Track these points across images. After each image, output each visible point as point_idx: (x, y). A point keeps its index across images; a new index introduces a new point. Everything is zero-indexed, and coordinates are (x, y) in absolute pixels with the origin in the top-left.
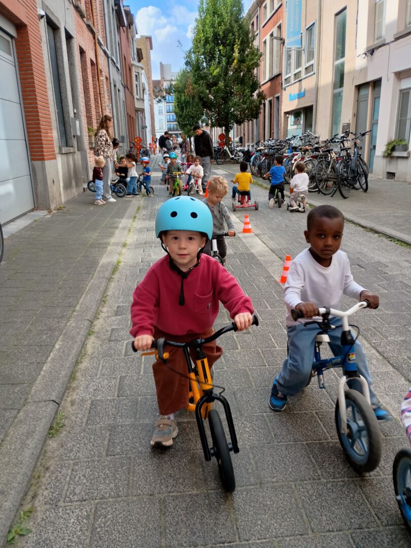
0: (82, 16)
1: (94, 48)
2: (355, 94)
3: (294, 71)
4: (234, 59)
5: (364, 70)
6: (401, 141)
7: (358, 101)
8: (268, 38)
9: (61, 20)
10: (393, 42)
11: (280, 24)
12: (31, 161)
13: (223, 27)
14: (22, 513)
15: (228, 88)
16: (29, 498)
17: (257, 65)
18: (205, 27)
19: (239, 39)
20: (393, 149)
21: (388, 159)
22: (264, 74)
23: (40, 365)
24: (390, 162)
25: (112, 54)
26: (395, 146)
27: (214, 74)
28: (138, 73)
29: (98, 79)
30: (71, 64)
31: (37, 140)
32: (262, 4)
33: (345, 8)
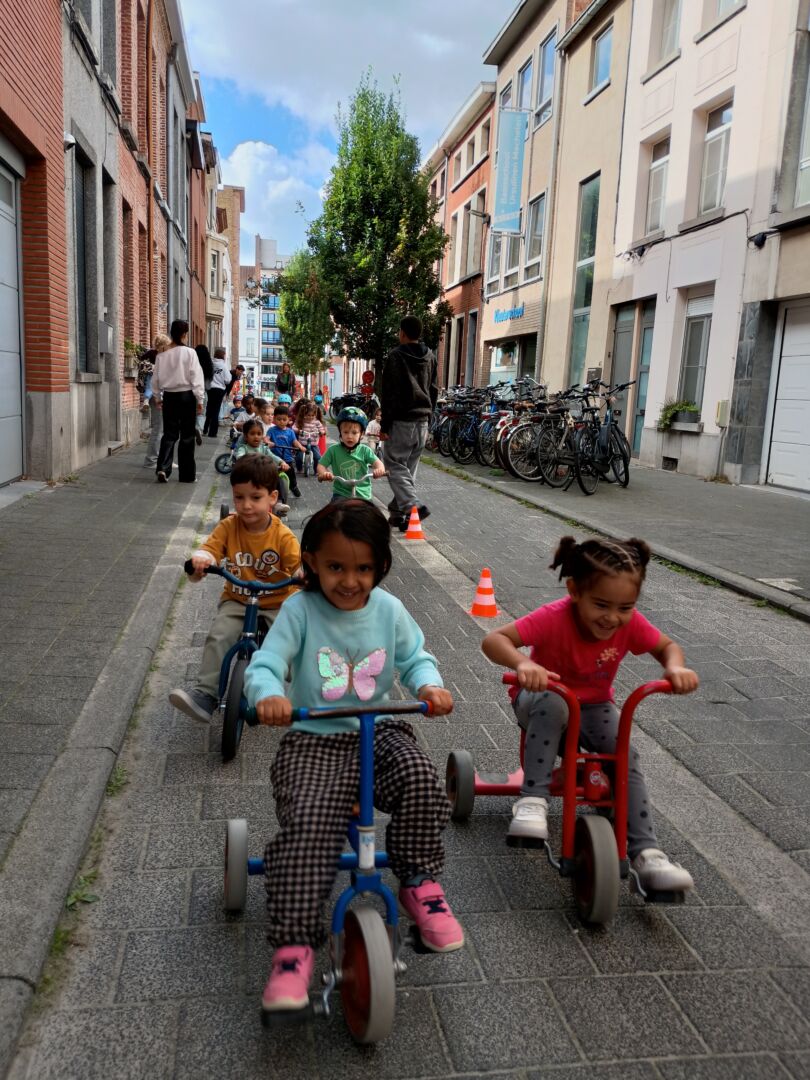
0: (132, 147)
1: (146, 203)
2: (610, 317)
3: (506, 272)
4: (398, 243)
5: (627, 281)
6: (687, 405)
7: (615, 332)
8: (460, 211)
9: (97, 152)
10: (677, 236)
11: (484, 190)
12: (26, 391)
13: (381, 186)
14: (81, 878)
15: (385, 292)
16: (89, 863)
17: (439, 256)
18: (349, 183)
19: (408, 209)
20: (674, 418)
21: (666, 435)
22: (450, 272)
23: (78, 702)
24: (669, 439)
25: (176, 216)
26: (677, 412)
27: (362, 264)
28: (218, 252)
29: (149, 258)
30: (108, 229)
31: (42, 355)
32: (452, 152)
33: (598, 174)
